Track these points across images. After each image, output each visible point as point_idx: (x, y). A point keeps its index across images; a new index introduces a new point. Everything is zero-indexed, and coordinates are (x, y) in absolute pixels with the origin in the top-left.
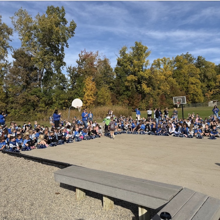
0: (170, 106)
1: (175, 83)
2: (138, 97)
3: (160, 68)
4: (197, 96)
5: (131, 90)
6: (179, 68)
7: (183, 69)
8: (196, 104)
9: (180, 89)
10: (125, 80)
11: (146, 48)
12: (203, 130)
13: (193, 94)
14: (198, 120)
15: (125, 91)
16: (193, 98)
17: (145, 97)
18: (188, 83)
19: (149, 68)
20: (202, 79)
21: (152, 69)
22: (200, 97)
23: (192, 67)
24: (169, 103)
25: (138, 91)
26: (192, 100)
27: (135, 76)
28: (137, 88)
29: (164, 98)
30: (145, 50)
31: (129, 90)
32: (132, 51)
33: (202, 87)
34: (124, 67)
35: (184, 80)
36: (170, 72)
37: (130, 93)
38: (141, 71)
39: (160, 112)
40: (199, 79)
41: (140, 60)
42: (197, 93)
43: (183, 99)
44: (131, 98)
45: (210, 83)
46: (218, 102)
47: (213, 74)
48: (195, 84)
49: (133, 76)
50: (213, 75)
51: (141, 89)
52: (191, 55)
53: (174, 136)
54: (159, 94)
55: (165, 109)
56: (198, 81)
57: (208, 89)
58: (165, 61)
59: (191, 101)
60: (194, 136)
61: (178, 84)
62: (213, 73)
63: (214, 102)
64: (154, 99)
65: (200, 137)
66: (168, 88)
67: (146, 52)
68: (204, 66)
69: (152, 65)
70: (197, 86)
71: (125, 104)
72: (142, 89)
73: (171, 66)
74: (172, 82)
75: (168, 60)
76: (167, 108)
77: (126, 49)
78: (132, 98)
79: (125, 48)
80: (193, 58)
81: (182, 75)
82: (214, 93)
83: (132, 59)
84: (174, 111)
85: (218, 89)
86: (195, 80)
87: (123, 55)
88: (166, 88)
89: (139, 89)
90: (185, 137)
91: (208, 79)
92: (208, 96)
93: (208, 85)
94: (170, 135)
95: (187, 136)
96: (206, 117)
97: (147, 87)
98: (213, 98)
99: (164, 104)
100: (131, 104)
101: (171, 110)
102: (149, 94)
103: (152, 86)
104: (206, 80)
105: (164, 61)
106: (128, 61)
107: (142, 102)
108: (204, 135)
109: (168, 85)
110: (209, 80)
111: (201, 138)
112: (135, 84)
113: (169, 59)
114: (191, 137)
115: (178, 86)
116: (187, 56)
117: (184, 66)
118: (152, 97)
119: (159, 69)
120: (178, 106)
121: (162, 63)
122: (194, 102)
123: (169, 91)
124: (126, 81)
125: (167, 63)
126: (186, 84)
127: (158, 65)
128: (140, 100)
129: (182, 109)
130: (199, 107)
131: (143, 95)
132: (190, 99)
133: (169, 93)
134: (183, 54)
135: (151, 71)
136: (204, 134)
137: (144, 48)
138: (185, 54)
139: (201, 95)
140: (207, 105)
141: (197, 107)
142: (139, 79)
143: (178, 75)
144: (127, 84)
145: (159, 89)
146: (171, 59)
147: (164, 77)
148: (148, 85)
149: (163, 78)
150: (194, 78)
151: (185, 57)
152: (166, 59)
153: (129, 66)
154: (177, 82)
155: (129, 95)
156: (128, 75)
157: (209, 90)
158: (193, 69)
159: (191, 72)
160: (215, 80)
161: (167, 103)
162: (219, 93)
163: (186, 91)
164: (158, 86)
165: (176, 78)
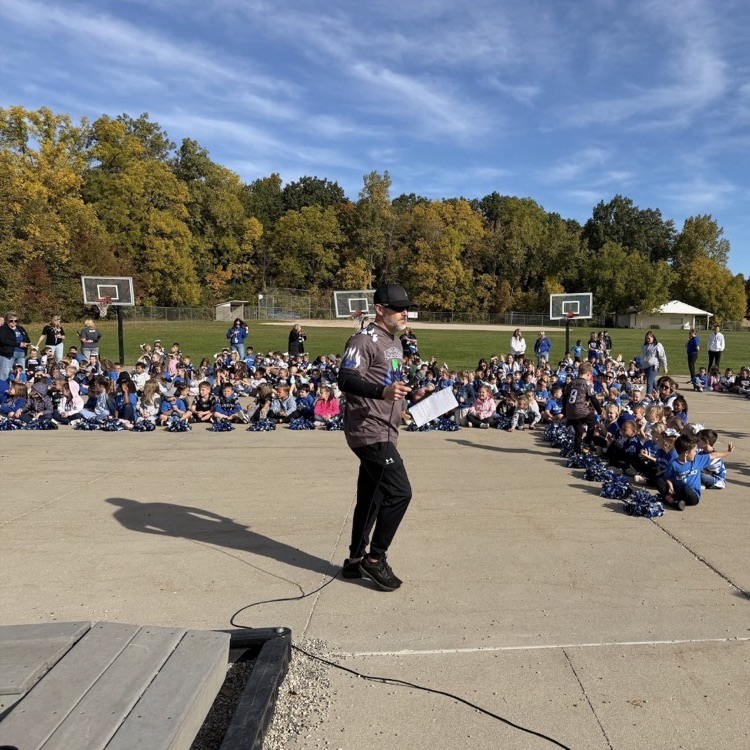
0: (70, 309)
1: (94, 223)
3: (23, 150)
4: (176, 281)
6: (111, 166)
7: (127, 173)
8: (174, 309)
9: (114, 249)
12: (191, 400)
13: (162, 271)
14: (178, 367)
16: (163, 286)
18: (144, 229)
20: (195, 223)
22: (186, 286)
23: (160, 172)
24: (65, 298)
26: (158, 294)
29: (44, 277)
33: (195, 249)
35: (130, 216)
36: (73, 176)
39: (18, 334)
40: (186, 221)
42: (178, 269)
43: (123, 286)
45: (225, 240)
46: (249, 308)
48: (170, 237)
50: (232, 216)
52: (158, 129)
53: (80, 427)
54: (22, 258)
55: (46, 321)
56: (183, 227)
57: (216, 260)
58: (49, 125)
59: (154, 297)
60: (158, 422)
61: (103, 228)
62: (234, 208)
63: (234, 306)
65: (179, 427)
66: (61, 239)
68: (203, 179)
70: (177, 244)
73: (74, 152)
74: (79, 217)
75: (64, 124)
76: (57, 320)
80: (164, 139)
81: (120, 194)
82: (236, 276)
84: (85, 333)
85: (248, 266)
86: (172, 223)
88: (50, 234)
90: (125, 428)
91: (216, 226)
92: (217, 286)
93: (216, 245)
94: (61, 426)
95: (131, 426)
96: (204, 355)
98: (231, 294)
99: (44, 300)
101: (74, 326)
104: (209, 229)
105: (46, 126)
108: (196, 419)
109: (62, 227)
110: (220, 231)
111: (183, 429)
113: (66, 120)
114: (148, 429)
115: (104, 236)
116: (143, 128)
117: (130, 163)
119: (21, 154)
120: (104, 312)
121: (32, 130)
122: (166, 303)
123: (67, 252)
125: (57, 134)
126: (138, 232)
127: (17, 133)
129: (116, 323)
130: (184, 319)
132: (152, 290)
133: (65, 260)
134: (125, 115)
136: (195, 415)
138: (135, 117)
139: (191, 279)
140: (212, 316)
141: (177, 318)
143: (106, 193)
145: (21, 235)
146: (76, 124)
147: (45, 190)
149: (40, 193)
150: (165, 213)
151: (133, 129)
152: (53, 118)
154: (100, 218)
157: (218, 263)
158: (164, 180)
159: (157, 191)
160: (239, 232)
161: (59, 297)
162: (254, 278)
163: (135, 259)
164: (15, 224)
165: (96, 204)
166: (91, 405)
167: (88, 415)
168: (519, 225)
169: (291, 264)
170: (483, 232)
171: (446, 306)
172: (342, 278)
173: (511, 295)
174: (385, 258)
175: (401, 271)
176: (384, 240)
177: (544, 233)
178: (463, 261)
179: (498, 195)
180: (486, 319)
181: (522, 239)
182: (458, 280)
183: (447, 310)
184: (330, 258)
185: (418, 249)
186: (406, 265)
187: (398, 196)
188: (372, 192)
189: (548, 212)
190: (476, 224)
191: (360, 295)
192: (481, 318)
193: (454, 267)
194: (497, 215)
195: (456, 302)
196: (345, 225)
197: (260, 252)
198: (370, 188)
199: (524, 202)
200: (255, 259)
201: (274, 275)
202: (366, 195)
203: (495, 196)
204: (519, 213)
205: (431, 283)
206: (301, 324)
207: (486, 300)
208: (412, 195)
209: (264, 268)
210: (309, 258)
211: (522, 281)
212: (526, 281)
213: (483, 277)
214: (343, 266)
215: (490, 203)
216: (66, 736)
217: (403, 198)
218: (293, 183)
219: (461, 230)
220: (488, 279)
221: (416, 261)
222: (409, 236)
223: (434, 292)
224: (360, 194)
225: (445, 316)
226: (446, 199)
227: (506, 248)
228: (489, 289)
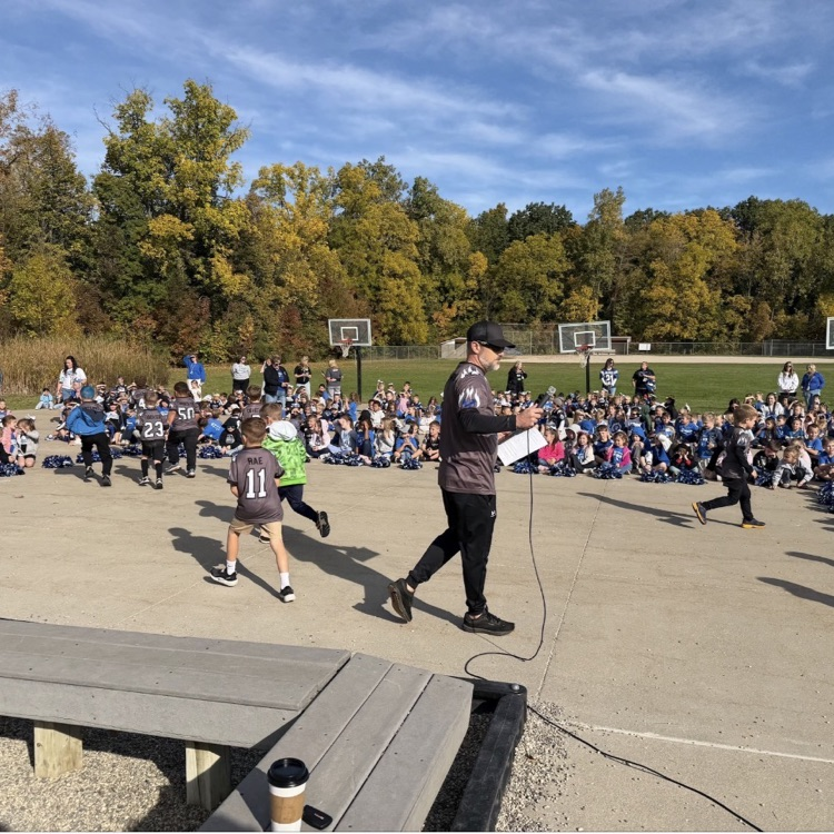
0: (317, 350)
1: (338, 268)
2: (198, 311)
3: (282, 204)
4: (406, 320)
5: (165, 279)
6: (352, 212)
7: (366, 218)
8: (404, 348)
9: (354, 292)
10: (138, 233)
11: (228, 113)
12: (421, 438)
13: (393, 311)
14: (409, 405)
15: (141, 277)
16: (395, 326)
17: (225, 310)
18: (379, 271)
19: (243, 197)
20: (424, 262)
21: (251, 201)
22: (414, 324)
23: (395, 214)
24: (314, 340)
25: (195, 283)
26: (390, 333)
27: (184, 219)
28: (191, 271)
29: (297, 321)
30: (224, 121)
31: (159, 278)
32: (172, 117)
33: (423, 288)
34: (138, 177)
35: (367, 259)
36: (321, 224)
37: (161, 290)
38: (208, 205)
39: (280, 374)
40: (417, 261)
41: (203, 159)
42: (408, 308)
43: (362, 327)
44: (164, 312)
45: (451, 277)
47: (458, 247)
48: (401, 277)
49: (177, 220)
50: (459, 252)
51: (209, 276)
52: (392, 170)
53: (327, 461)
54: (280, 304)
55: (299, 361)
56: (413, 267)
57: (442, 298)
58: (302, 178)
59: (386, 336)
60: (393, 459)
61: (345, 272)
62: (461, 244)
63: (458, 343)
64: (259, 322)
65: (411, 465)
66: (311, 285)
67: (230, 129)
68: (432, 217)
69: (254, 186)
70: (407, 283)
71: (141, 333)
72: (214, 277)
73: (323, 202)
74: (326, 263)
75: (314, 176)
76: (305, 360)
77: (148, 106)
78: (172, 310)
79: (141, 99)
80: (398, 180)
81: (359, 238)
82: (461, 313)
83: (172, 151)
84: (329, 372)
85: (472, 302)
86: (404, 263)
87: (134, 127)
88: (302, 280)
89: (198, 277)
90: (365, 464)
91: (443, 263)
92: (442, 324)
93: (443, 283)
94: (313, 460)
95: (369, 462)
96: (431, 393)
97: (234, 273)
98: (455, 332)
99: (297, 342)
100: (163, 334)
101: (321, 365)
102: (239, 298)
103: (251, 268)
104: (437, 268)
105: (299, 177)
106: (155, 153)
107: (214, 330)
108: (426, 457)
109: (311, 273)
110: (447, 268)
111: (414, 468)
112: (183, 255)
113: (316, 171)
114: (385, 466)
115: (346, 280)
116: (380, 172)
117: (369, 206)
118: (253, 311)
119: (279, 208)
120: (346, 353)
121: (289, 185)
122: (396, 342)
123: (316, 296)
124: (143, 238)
125: (308, 186)
126: (374, 275)
127: (277, 189)
128: (203, 322)
129: (356, 362)
130: (411, 358)
131: (218, 302)
132: (385, 330)
133: (313, 303)
134: (365, 161)
135: (249, 208)
136: (425, 454)
137: (220, 112)
138: (373, 161)
139: (419, 318)
140: (437, 353)
141: (406, 357)
142: (199, 236)
143: (348, 239)
144: (149, 249)
145: (280, 283)
146: (323, 174)
147: (298, 239)
148: (236, 263)
149: (294, 243)
150: (399, 254)
151: (371, 173)
152: (306, 170)
153: (157, 178)
154: (342, 263)
155: (157, 298)
156: (156, 215)
157: (445, 301)
158: (397, 221)
159: (391, 233)
160: (465, 267)
161: (308, 339)
162: (477, 314)
163: (371, 300)
164: (275, 273)
165: (340, 249)
166: (336, 441)
167: (335, 450)
168: (784, 234)
169: (514, 298)
170: (735, 245)
171: (686, 335)
172: (566, 310)
173: (771, 320)
174: (614, 284)
175: (632, 298)
176: (614, 263)
177: (817, 241)
178: (708, 281)
179: (756, 200)
180: (737, 350)
181: (786, 250)
182: (702, 304)
183: (688, 340)
184: (554, 288)
185: (654, 271)
186: (638, 290)
187: (633, 213)
188: (602, 212)
189: (823, 214)
190: (727, 235)
191: (587, 328)
192: (730, 348)
193: (697, 290)
194: (754, 224)
195: (698, 330)
196: (572, 251)
197: (484, 287)
198: (601, 208)
199: (790, 204)
200: (479, 294)
201: (497, 310)
202: (596, 216)
203: (752, 202)
204: (783, 219)
205: (668, 309)
206: (520, 360)
207: (737, 326)
208: (649, 210)
209: (488, 303)
210: (533, 290)
211: (786, 300)
212: (791, 302)
213: (734, 299)
214: (567, 296)
215: (745, 211)
216: (336, 759)
217: (638, 214)
218: (519, 211)
219: (707, 245)
220: (741, 301)
221: (650, 285)
222: (643, 258)
223: (672, 319)
224: (589, 216)
225: (685, 347)
226: (690, 210)
227: (765, 262)
228: (742, 313)
